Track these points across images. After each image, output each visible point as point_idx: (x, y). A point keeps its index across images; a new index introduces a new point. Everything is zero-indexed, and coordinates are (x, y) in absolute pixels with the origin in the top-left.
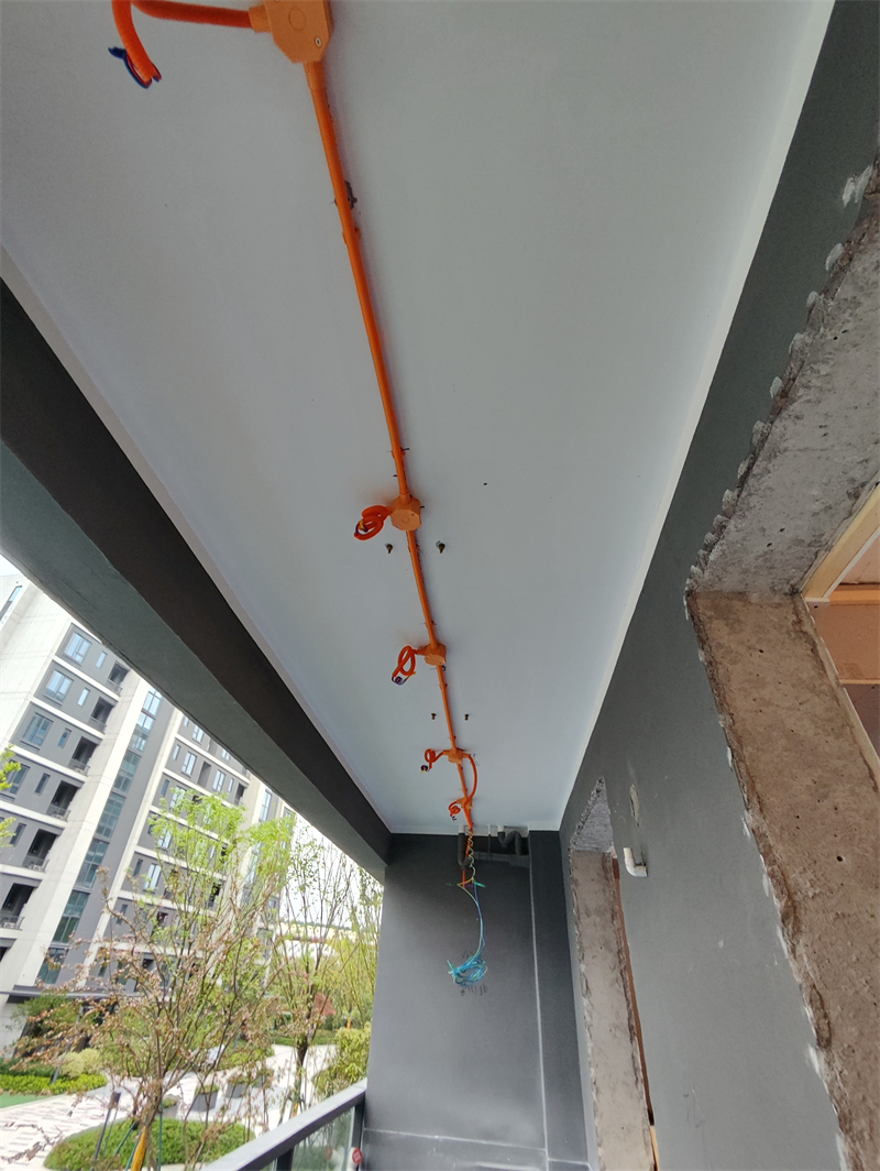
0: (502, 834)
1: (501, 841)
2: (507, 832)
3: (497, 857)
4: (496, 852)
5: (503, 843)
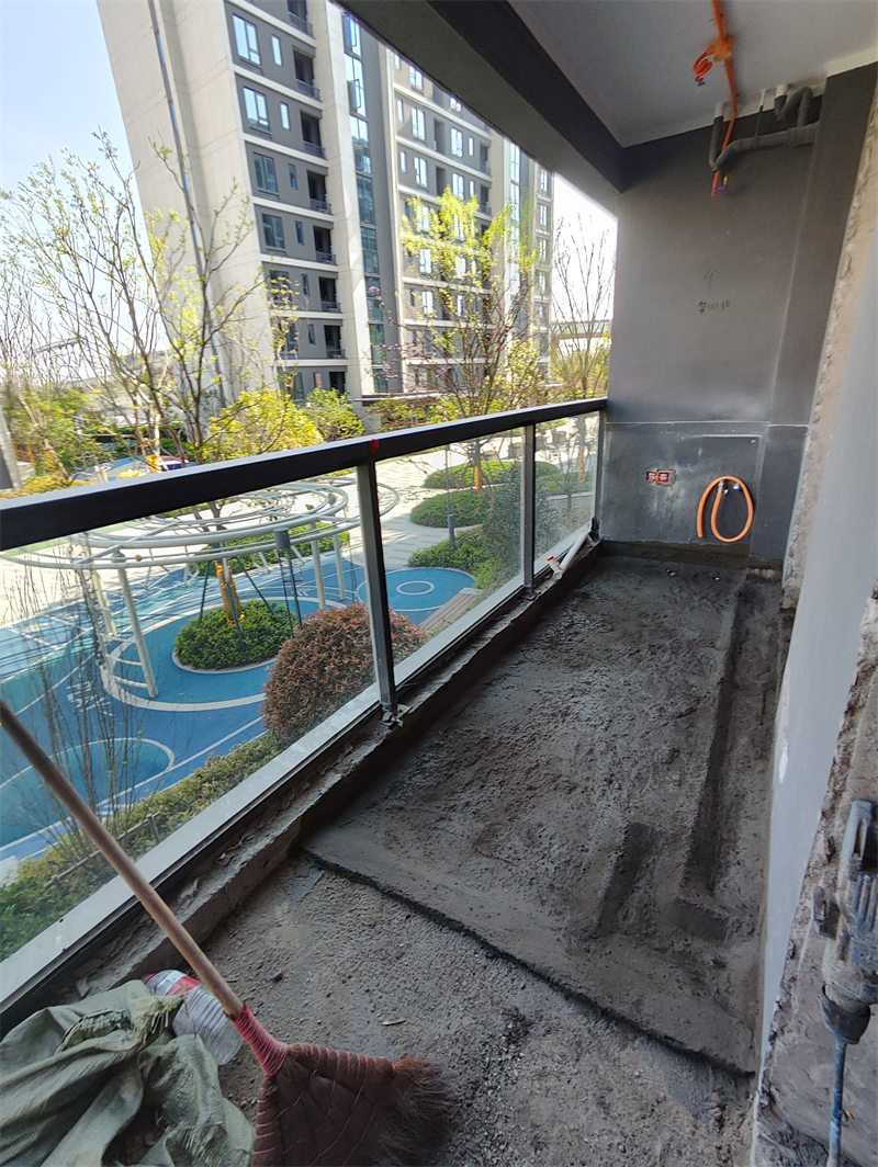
0: (781, 99)
1: (777, 112)
2: (791, 94)
3: (766, 139)
4: (766, 133)
5: (780, 115)
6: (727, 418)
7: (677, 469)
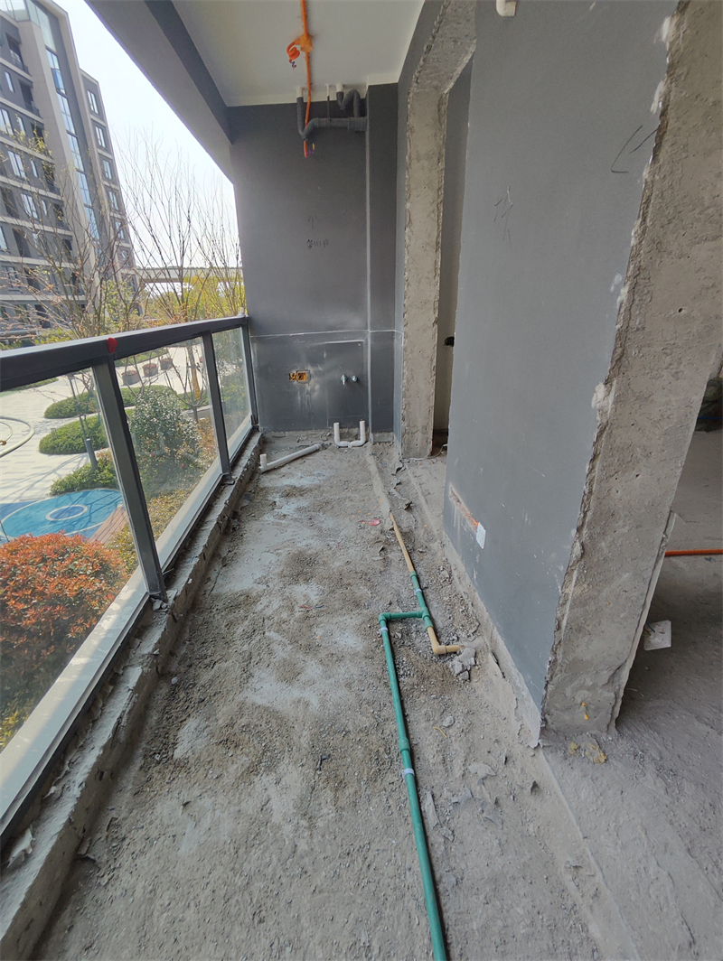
0: (340, 95)
1: (339, 103)
2: (346, 92)
3: (336, 122)
4: (335, 117)
5: (342, 105)
6: (340, 329)
7: (311, 369)
